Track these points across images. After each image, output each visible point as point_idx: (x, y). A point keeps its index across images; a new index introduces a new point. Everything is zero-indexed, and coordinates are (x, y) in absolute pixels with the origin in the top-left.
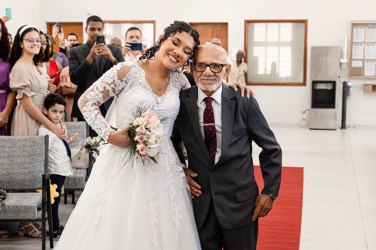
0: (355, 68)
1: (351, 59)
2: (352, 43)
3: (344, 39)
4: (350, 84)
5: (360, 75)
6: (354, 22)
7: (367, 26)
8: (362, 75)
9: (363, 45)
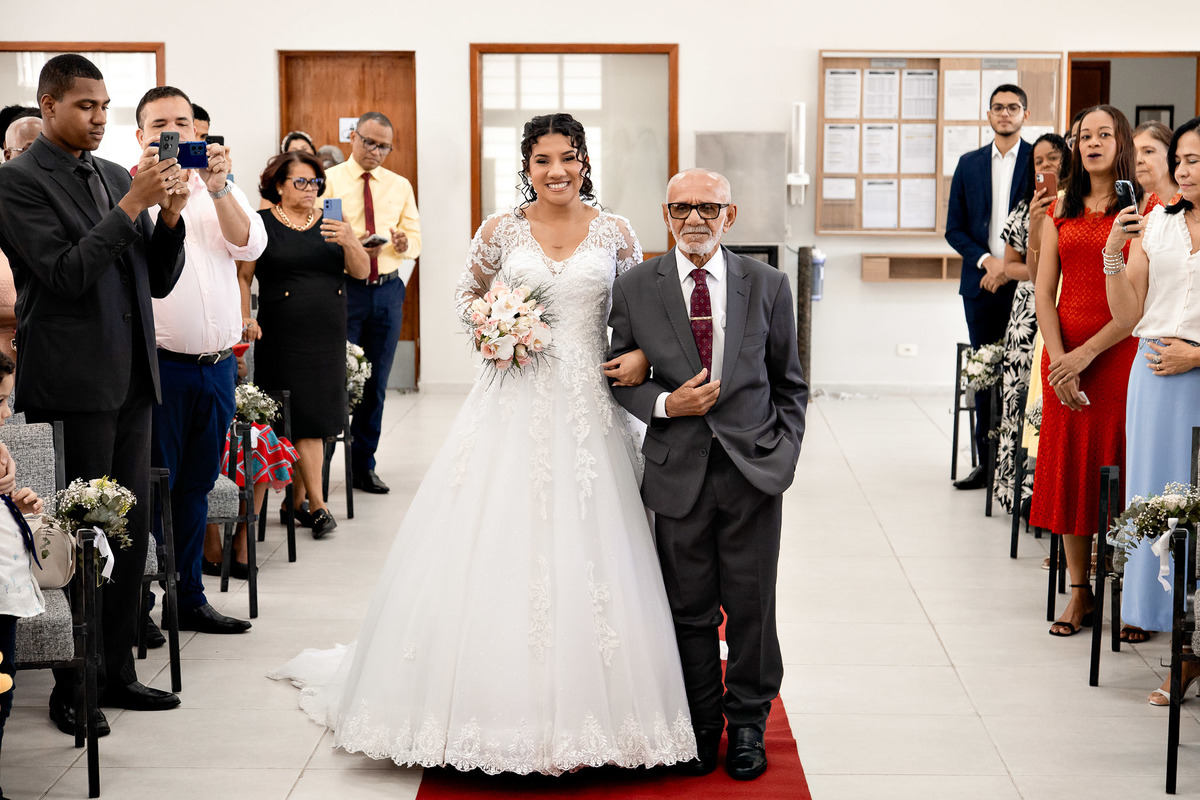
0: (834, 204)
1: (819, 176)
2: (821, 123)
3: (798, 108)
4: (818, 254)
5: (850, 226)
6: (825, 55)
7: (870, 67)
8: (856, 223)
9: (857, 127)
